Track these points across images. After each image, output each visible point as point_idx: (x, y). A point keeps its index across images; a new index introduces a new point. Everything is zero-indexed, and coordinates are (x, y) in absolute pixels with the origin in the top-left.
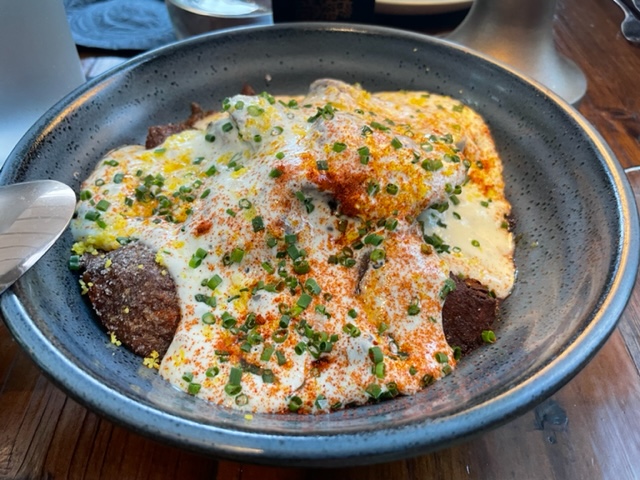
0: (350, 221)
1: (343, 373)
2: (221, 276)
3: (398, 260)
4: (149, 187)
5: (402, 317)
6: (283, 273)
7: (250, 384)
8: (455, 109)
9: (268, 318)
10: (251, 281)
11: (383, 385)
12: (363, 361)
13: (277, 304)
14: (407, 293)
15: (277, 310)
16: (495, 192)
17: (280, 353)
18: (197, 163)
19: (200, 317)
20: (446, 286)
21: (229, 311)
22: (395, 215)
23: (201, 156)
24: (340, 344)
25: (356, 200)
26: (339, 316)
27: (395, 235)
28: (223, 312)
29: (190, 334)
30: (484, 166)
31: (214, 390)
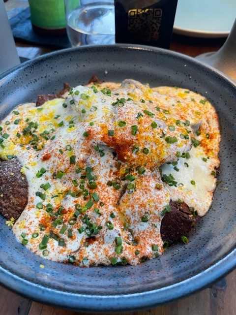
0: (123, 164)
1: (100, 247)
2: (50, 184)
3: (142, 191)
4: (30, 128)
5: (138, 222)
6: (82, 187)
7: (51, 245)
8: (201, 102)
9: (69, 211)
10: (65, 189)
11: (119, 258)
12: (112, 243)
13: (75, 204)
14: (143, 210)
15: (74, 207)
16: (213, 153)
17: (70, 231)
18: (56, 118)
19: (36, 204)
20: (166, 209)
21: (51, 203)
22: (145, 165)
23: (59, 115)
24: (102, 231)
25: (125, 155)
26: (105, 216)
27: (142, 177)
28: (47, 203)
29: (29, 213)
30: (210, 137)
31: (34, 245)
